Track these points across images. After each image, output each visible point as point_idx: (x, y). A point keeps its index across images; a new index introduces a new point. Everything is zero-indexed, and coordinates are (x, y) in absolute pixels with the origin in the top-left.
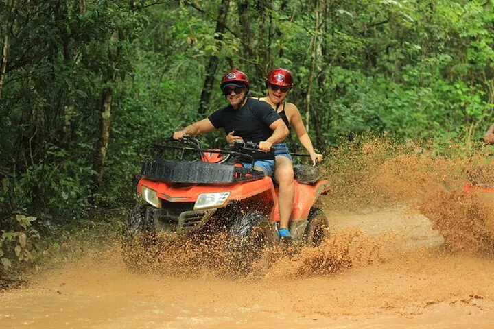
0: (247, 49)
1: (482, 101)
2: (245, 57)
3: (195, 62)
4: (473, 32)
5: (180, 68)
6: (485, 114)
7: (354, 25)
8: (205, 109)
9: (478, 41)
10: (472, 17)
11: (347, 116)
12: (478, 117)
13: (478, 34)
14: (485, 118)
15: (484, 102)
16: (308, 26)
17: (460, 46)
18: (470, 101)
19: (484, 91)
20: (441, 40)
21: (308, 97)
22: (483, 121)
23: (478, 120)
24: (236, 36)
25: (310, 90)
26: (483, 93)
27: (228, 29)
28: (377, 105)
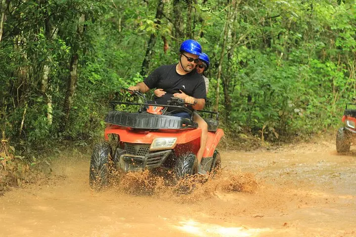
0: (178, 31)
1: (345, 76)
2: (176, 36)
3: (140, 38)
4: (341, 27)
5: (129, 42)
6: (347, 86)
7: (256, 17)
8: (145, 72)
9: (344, 33)
10: (341, 16)
11: (247, 82)
12: (342, 88)
13: (345, 28)
14: (347, 89)
15: (347, 78)
16: (222, 16)
17: (331, 36)
18: (336, 76)
19: (347, 69)
20: (317, 31)
21: (220, 67)
22: (346, 90)
23: (341, 90)
24: (170, 21)
25: (221, 62)
26: (346, 71)
27: (165, 16)
28: (269, 76)
